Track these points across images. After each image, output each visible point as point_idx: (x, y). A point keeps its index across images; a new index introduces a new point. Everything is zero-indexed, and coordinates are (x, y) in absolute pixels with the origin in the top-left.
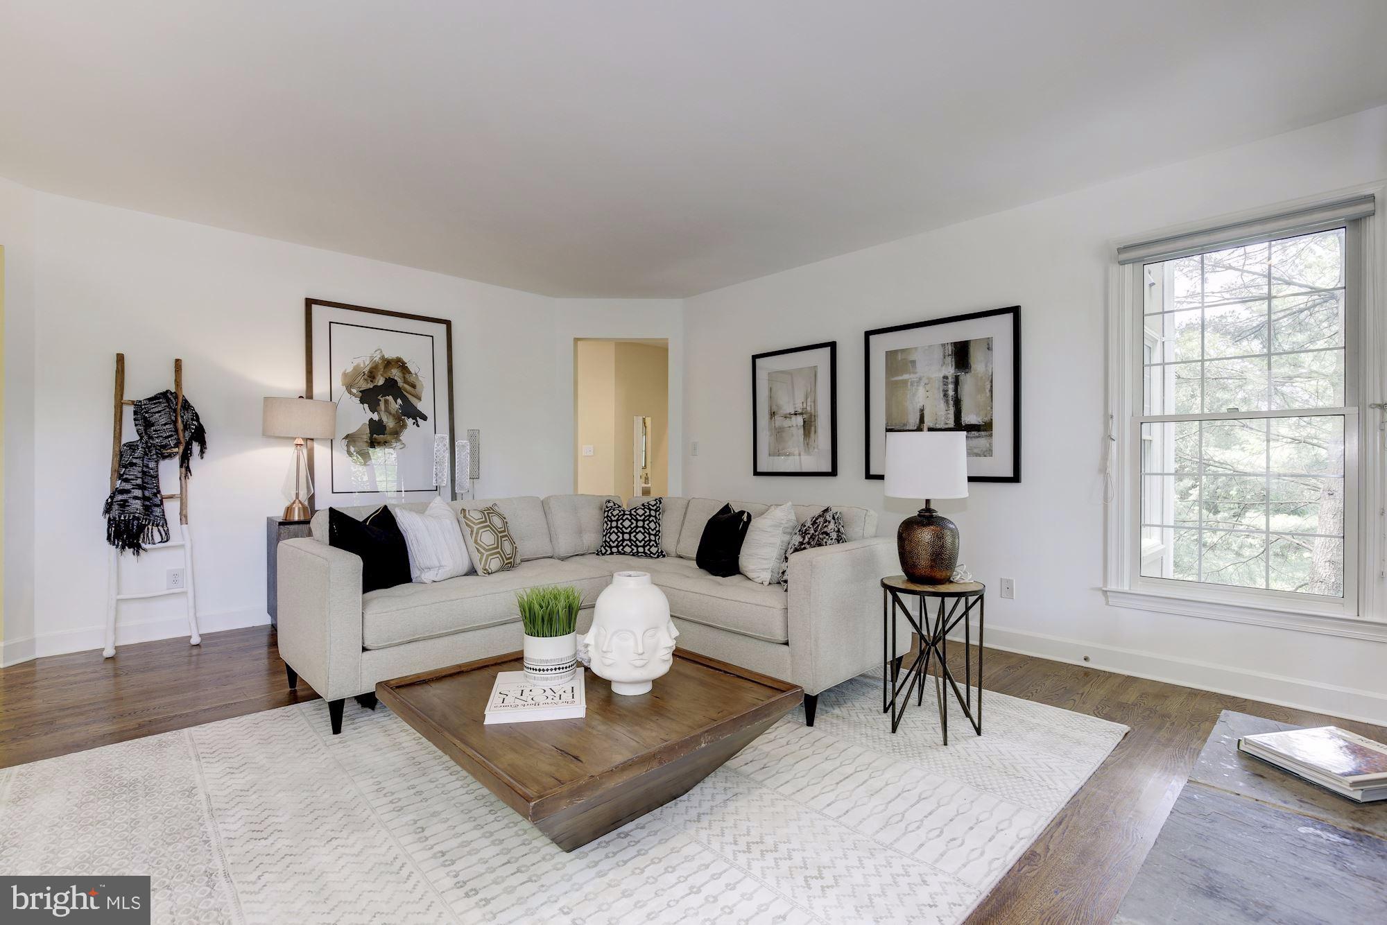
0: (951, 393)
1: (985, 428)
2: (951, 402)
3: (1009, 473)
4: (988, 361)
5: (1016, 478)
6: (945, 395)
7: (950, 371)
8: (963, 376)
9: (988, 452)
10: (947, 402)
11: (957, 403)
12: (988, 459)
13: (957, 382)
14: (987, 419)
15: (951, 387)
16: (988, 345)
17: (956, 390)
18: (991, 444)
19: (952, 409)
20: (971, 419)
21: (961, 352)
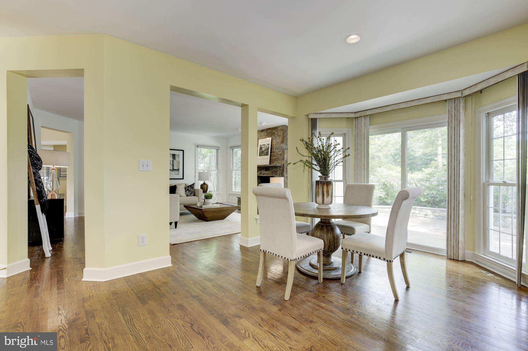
0: (172, 163)
1: (178, 170)
2: (172, 165)
3: (182, 178)
4: (179, 158)
5: (183, 179)
6: (171, 163)
7: (172, 159)
8: (174, 160)
9: (178, 174)
10: (171, 165)
11: (173, 165)
12: (178, 175)
13: (173, 161)
14: (178, 168)
15: (172, 162)
16: (179, 155)
17: (173, 163)
18: (179, 173)
19: (172, 166)
20: (175, 168)
21: (174, 156)
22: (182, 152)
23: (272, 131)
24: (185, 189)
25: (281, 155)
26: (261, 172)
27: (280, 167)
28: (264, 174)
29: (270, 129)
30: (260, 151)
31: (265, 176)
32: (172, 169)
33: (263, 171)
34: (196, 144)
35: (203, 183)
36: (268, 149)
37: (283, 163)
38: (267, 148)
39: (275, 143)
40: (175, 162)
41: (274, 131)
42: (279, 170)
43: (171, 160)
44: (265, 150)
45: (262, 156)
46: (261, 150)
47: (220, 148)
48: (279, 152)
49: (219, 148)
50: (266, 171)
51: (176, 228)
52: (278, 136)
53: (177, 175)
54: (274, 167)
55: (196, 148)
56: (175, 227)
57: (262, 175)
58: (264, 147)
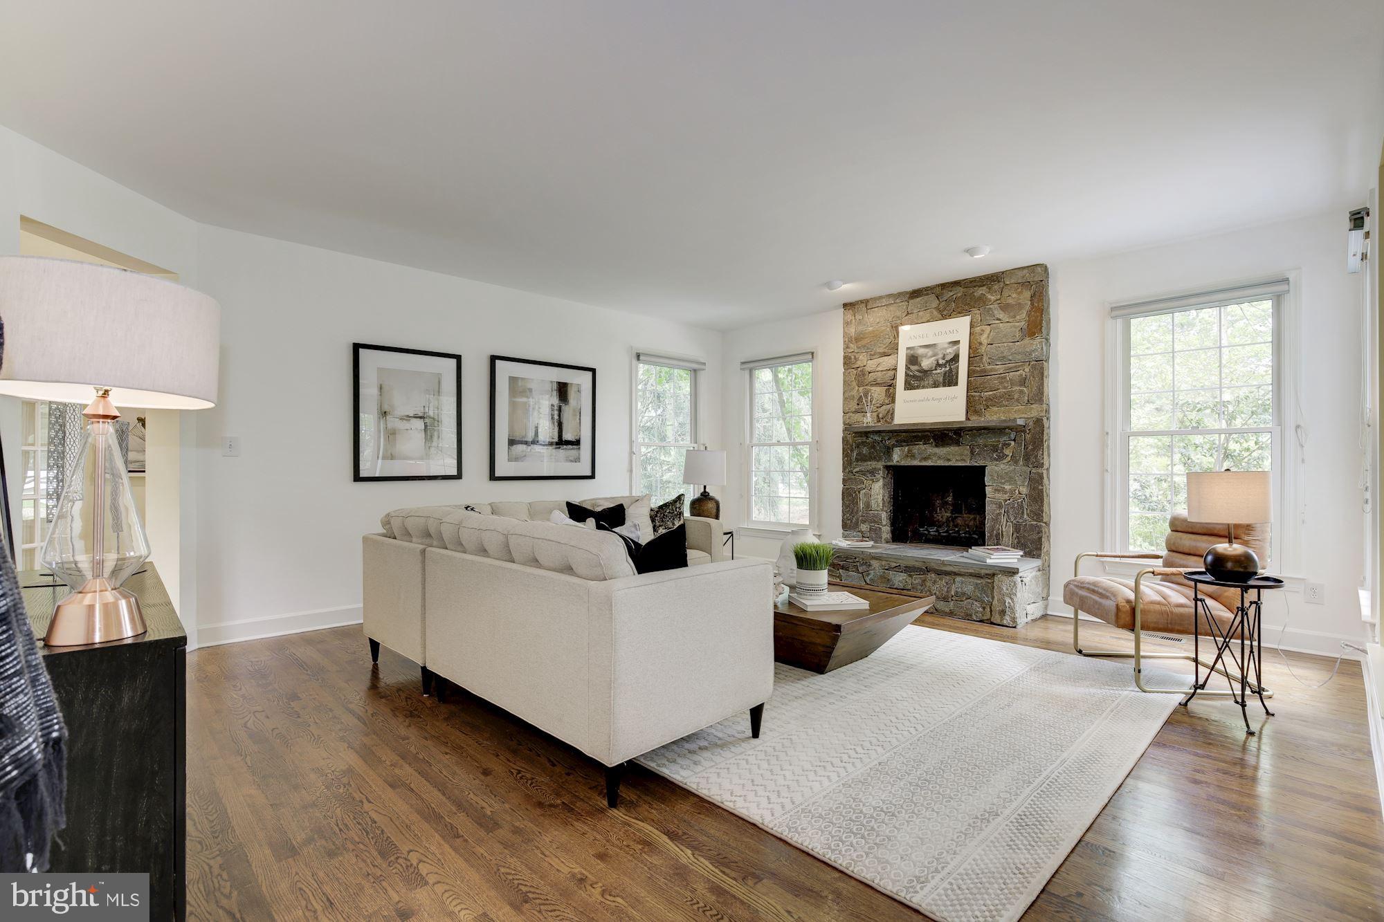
0: (556, 417)
1: (577, 443)
2: (556, 424)
3: (588, 473)
4: (579, 400)
5: (593, 476)
6: (553, 418)
7: (555, 401)
8: (564, 407)
9: (577, 460)
10: (554, 423)
11: (560, 424)
12: (577, 464)
13: (560, 410)
14: (577, 438)
15: (556, 413)
16: (578, 389)
17: (559, 416)
18: (579, 454)
19: (556, 429)
20: (568, 436)
21: (563, 390)
22: (590, 374)
23: (972, 290)
24: (653, 519)
25: (1023, 382)
26: (909, 451)
27: (1020, 430)
28: (925, 459)
29: (956, 284)
30: (907, 368)
31: (932, 464)
32: (556, 439)
33: (923, 447)
34: (632, 347)
35: (702, 494)
36: (956, 358)
37: (1034, 414)
38: (948, 358)
39: (985, 336)
40: (568, 411)
41: (981, 291)
42: (1013, 443)
43: (552, 405)
44: (938, 365)
45: (924, 387)
46: (914, 368)
47: (704, 364)
48: (1009, 370)
49: (703, 367)
50: (936, 446)
51: (756, 733)
52: (1005, 308)
53: (571, 461)
54: (985, 428)
55: (634, 361)
56: (749, 733)
57: (916, 463)
58: (930, 353)
